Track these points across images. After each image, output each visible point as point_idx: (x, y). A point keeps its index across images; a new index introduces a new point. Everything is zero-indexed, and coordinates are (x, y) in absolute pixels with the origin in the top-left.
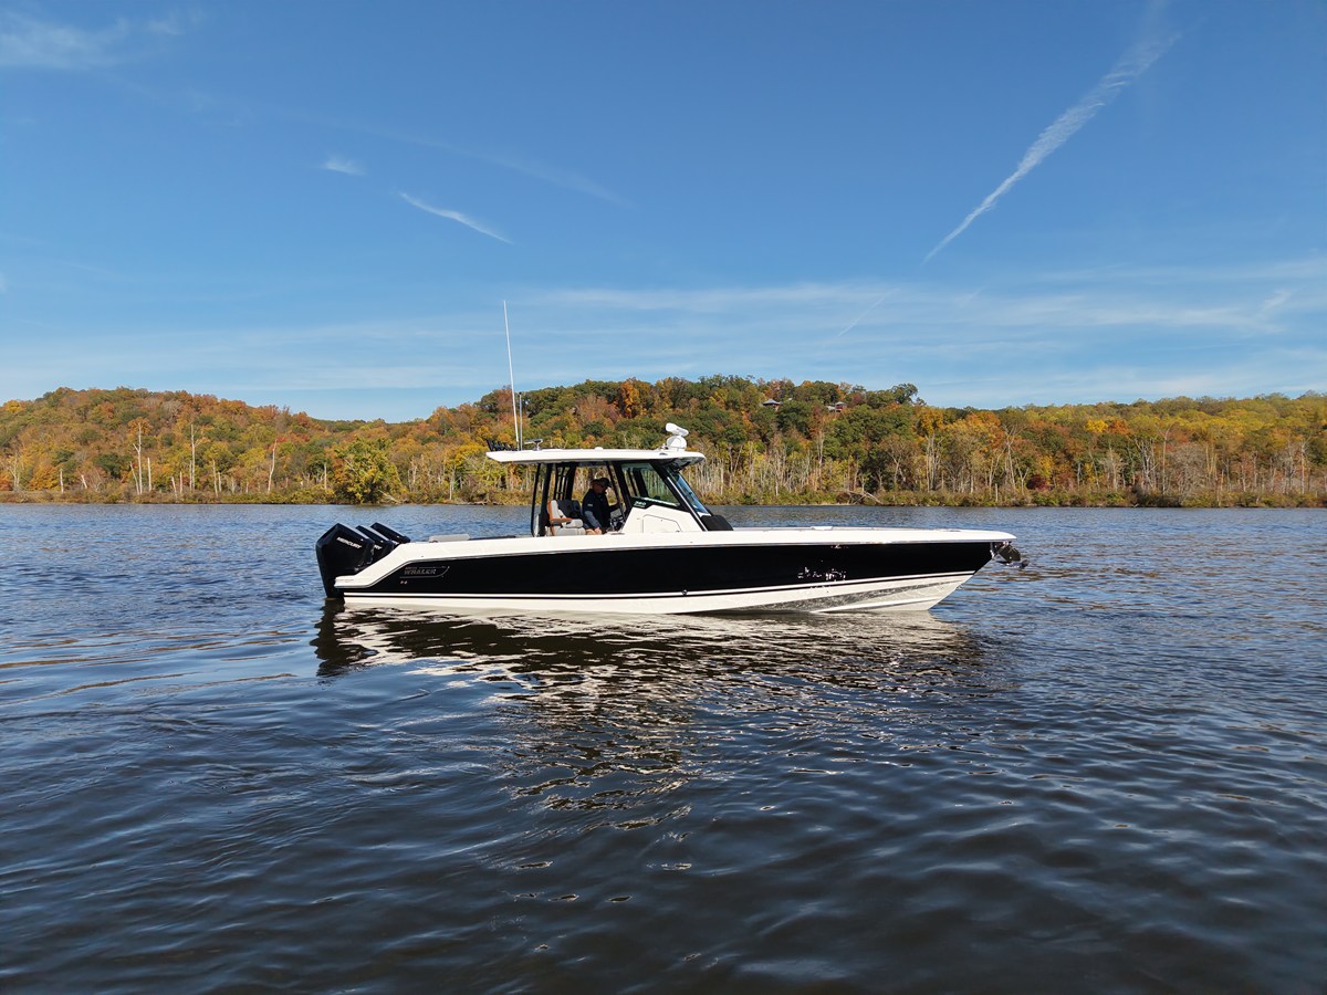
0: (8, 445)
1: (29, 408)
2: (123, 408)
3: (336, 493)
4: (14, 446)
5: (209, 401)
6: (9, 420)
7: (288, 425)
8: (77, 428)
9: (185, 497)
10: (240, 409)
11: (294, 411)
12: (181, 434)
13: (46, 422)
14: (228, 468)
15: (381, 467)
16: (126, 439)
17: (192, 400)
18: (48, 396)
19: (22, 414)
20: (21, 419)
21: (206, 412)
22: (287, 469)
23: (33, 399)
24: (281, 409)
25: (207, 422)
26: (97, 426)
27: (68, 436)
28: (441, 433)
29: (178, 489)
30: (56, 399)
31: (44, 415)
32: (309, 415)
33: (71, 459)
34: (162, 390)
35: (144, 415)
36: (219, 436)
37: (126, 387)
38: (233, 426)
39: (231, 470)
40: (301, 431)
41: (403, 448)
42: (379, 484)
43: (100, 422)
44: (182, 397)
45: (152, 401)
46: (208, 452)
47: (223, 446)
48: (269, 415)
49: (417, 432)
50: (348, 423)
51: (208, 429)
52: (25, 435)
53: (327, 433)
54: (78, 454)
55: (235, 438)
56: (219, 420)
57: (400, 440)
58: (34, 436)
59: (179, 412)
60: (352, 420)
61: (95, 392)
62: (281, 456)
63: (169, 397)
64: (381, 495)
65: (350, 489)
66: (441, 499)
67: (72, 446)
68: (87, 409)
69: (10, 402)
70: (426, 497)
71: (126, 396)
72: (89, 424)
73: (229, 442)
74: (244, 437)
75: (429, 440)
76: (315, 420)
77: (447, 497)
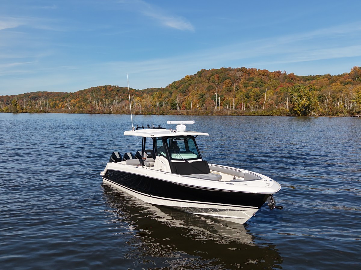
0: (185, 92)
1: (192, 77)
2: (222, 76)
3: (290, 111)
4: (187, 93)
5: (253, 71)
6: (186, 83)
7: (285, 79)
8: (206, 85)
9: (231, 113)
10: (266, 73)
11: (288, 73)
12: (242, 85)
13: (197, 83)
14: (258, 99)
15: (309, 99)
16: (222, 88)
17: (247, 71)
18: (198, 72)
19: (190, 80)
20: (189, 82)
21: (252, 75)
22: (281, 99)
23: (194, 74)
24: (282, 72)
25: (252, 80)
26: (213, 84)
27: (203, 88)
28: (354, 79)
29: (229, 109)
30: (201, 73)
31: (196, 80)
32: (295, 74)
33: (204, 97)
34: (236, 68)
35: (229, 78)
36: (256, 86)
37: (224, 67)
38: (262, 81)
39: (259, 100)
40: (290, 82)
41: (334, 88)
42: (308, 107)
43: (214, 82)
44: (243, 70)
45: (233, 72)
46: (251, 92)
47: (257, 90)
48: (277, 75)
49: (342, 79)
50: (313, 77)
51: (252, 83)
52: (190, 88)
53: (302, 82)
54: (206, 95)
55: (262, 86)
56: (257, 78)
57: (333, 84)
58: (193, 89)
59: (242, 76)
60: (315, 75)
61: (213, 70)
62: (280, 93)
63: (239, 70)
64: (309, 112)
65: (295, 109)
66: (338, 114)
67: (205, 92)
68: (210, 77)
69: (187, 76)
70: (331, 113)
71: (224, 71)
72: (210, 83)
73: (260, 88)
74: (266, 85)
75: (347, 83)
76: (297, 76)
77: (341, 113)
